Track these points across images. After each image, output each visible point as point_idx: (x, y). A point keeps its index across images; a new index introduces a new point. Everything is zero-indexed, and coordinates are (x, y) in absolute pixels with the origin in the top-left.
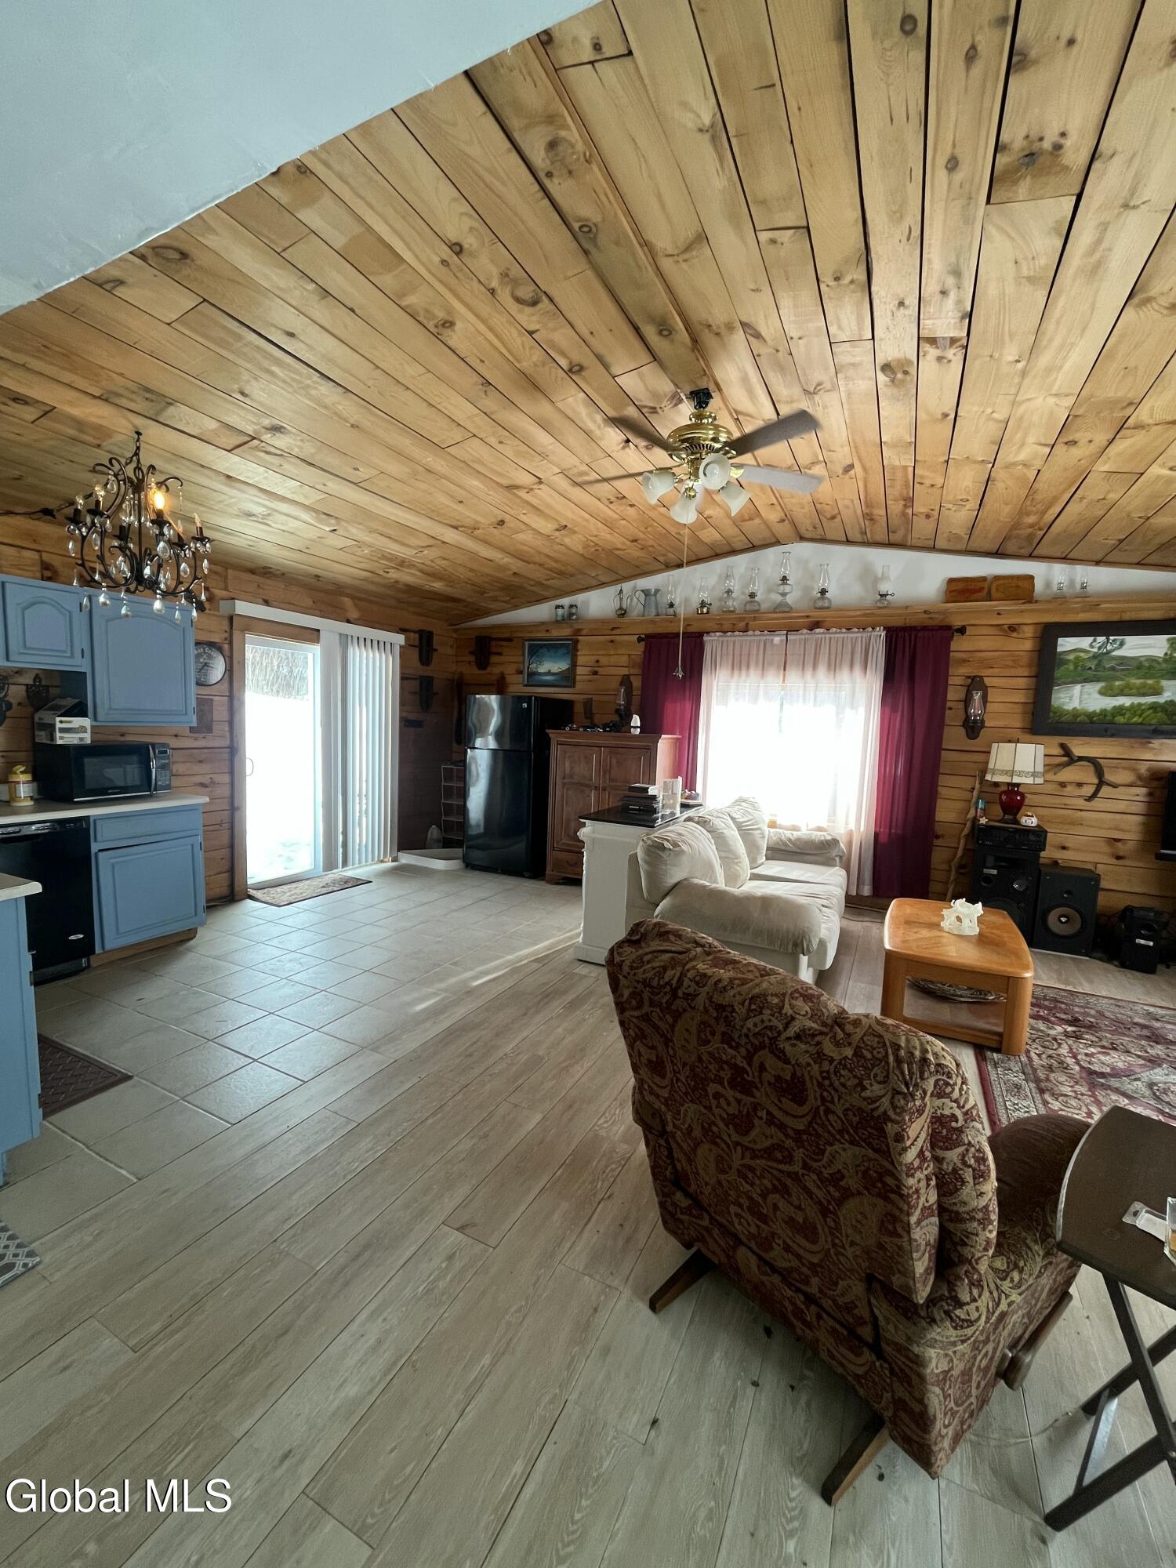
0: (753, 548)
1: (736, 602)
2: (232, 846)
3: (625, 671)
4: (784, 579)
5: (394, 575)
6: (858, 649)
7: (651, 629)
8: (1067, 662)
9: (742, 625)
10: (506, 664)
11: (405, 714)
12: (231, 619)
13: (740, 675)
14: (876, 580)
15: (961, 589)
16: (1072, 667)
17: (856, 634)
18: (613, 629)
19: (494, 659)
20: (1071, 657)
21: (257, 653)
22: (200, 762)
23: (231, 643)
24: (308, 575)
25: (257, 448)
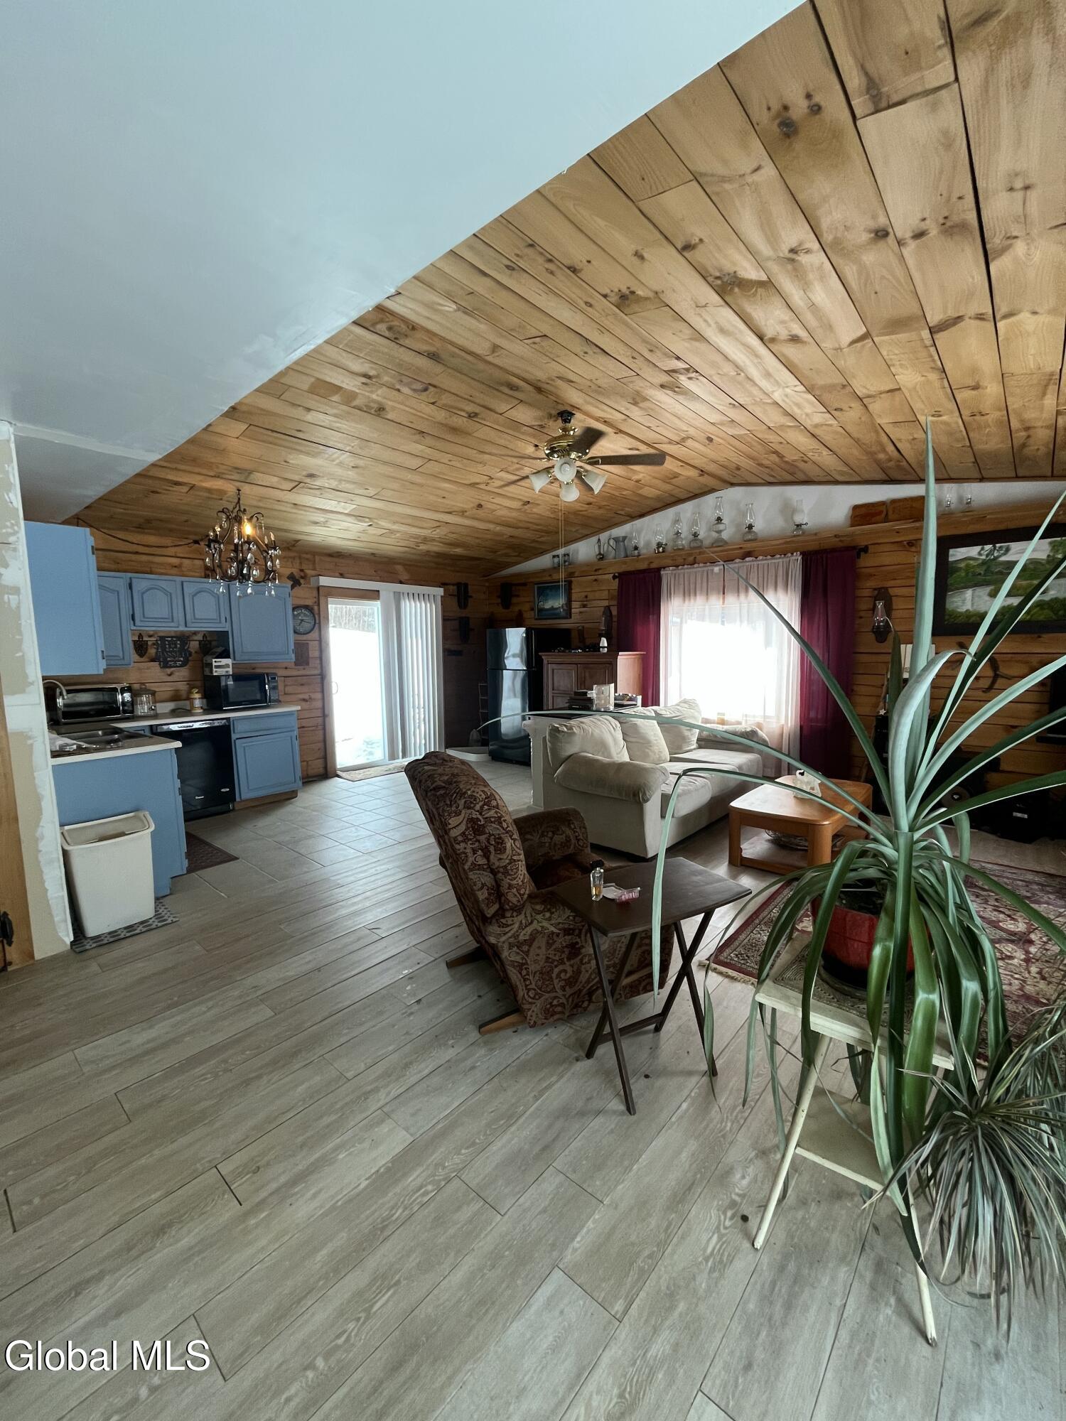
0: (695, 496)
1: (684, 542)
2: (325, 741)
3: (606, 603)
4: (719, 520)
5: (423, 547)
6: (780, 572)
7: (624, 568)
8: (959, 569)
9: (691, 559)
10: (522, 603)
11: (447, 647)
12: (318, 588)
13: (690, 600)
14: (794, 511)
15: (863, 514)
16: (963, 574)
17: (779, 560)
18: (596, 570)
19: (514, 600)
20: (962, 565)
21: (335, 609)
22: (302, 685)
23: (319, 605)
24: (368, 553)
25: (303, 487)
